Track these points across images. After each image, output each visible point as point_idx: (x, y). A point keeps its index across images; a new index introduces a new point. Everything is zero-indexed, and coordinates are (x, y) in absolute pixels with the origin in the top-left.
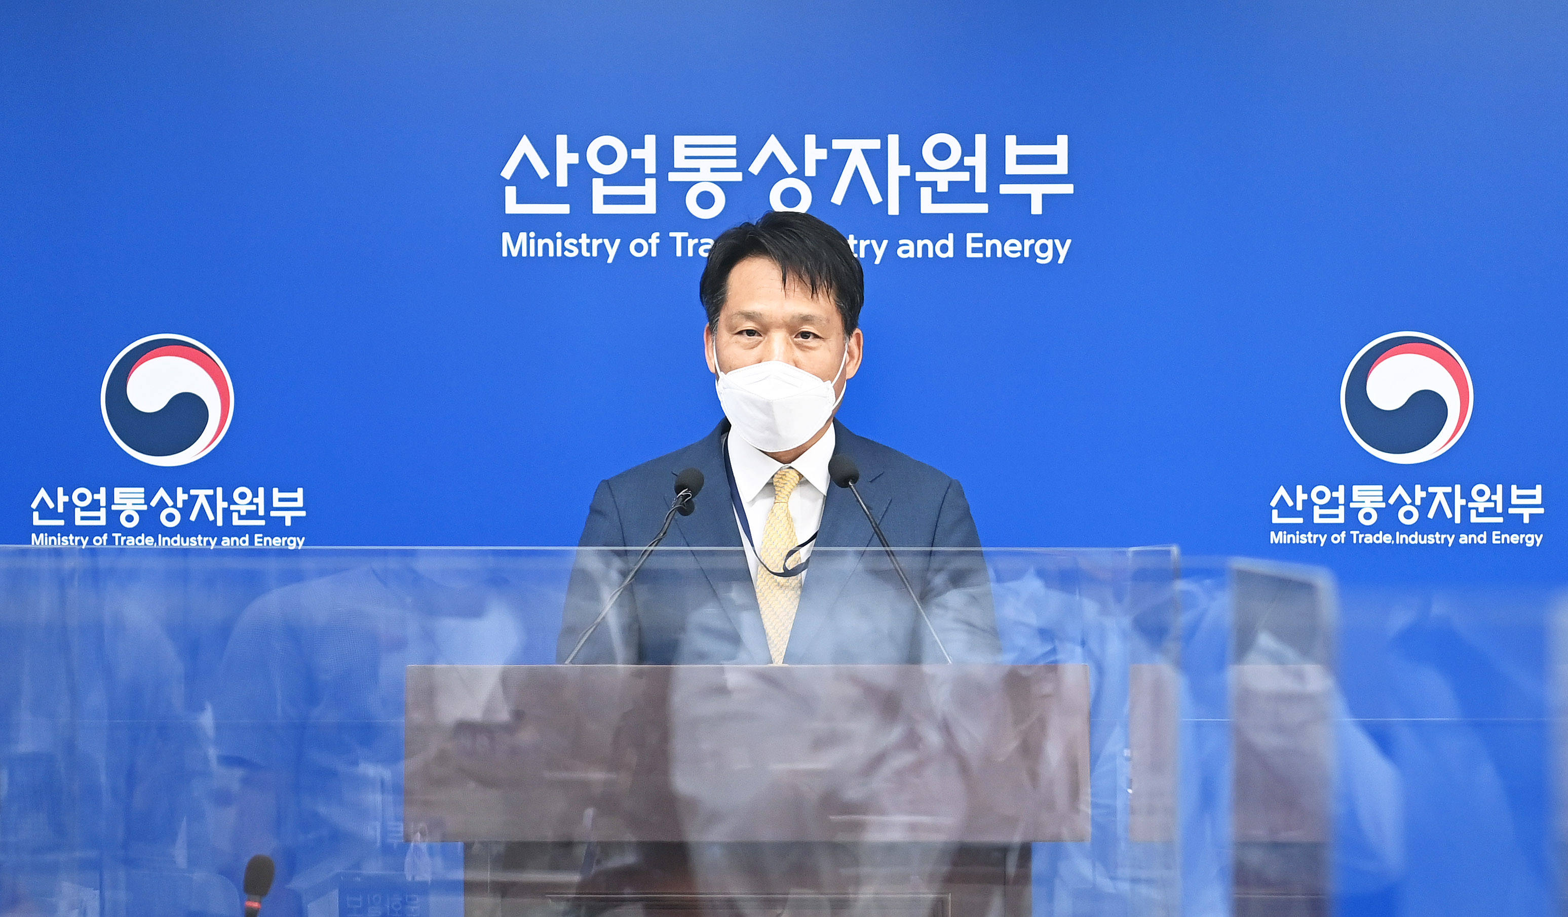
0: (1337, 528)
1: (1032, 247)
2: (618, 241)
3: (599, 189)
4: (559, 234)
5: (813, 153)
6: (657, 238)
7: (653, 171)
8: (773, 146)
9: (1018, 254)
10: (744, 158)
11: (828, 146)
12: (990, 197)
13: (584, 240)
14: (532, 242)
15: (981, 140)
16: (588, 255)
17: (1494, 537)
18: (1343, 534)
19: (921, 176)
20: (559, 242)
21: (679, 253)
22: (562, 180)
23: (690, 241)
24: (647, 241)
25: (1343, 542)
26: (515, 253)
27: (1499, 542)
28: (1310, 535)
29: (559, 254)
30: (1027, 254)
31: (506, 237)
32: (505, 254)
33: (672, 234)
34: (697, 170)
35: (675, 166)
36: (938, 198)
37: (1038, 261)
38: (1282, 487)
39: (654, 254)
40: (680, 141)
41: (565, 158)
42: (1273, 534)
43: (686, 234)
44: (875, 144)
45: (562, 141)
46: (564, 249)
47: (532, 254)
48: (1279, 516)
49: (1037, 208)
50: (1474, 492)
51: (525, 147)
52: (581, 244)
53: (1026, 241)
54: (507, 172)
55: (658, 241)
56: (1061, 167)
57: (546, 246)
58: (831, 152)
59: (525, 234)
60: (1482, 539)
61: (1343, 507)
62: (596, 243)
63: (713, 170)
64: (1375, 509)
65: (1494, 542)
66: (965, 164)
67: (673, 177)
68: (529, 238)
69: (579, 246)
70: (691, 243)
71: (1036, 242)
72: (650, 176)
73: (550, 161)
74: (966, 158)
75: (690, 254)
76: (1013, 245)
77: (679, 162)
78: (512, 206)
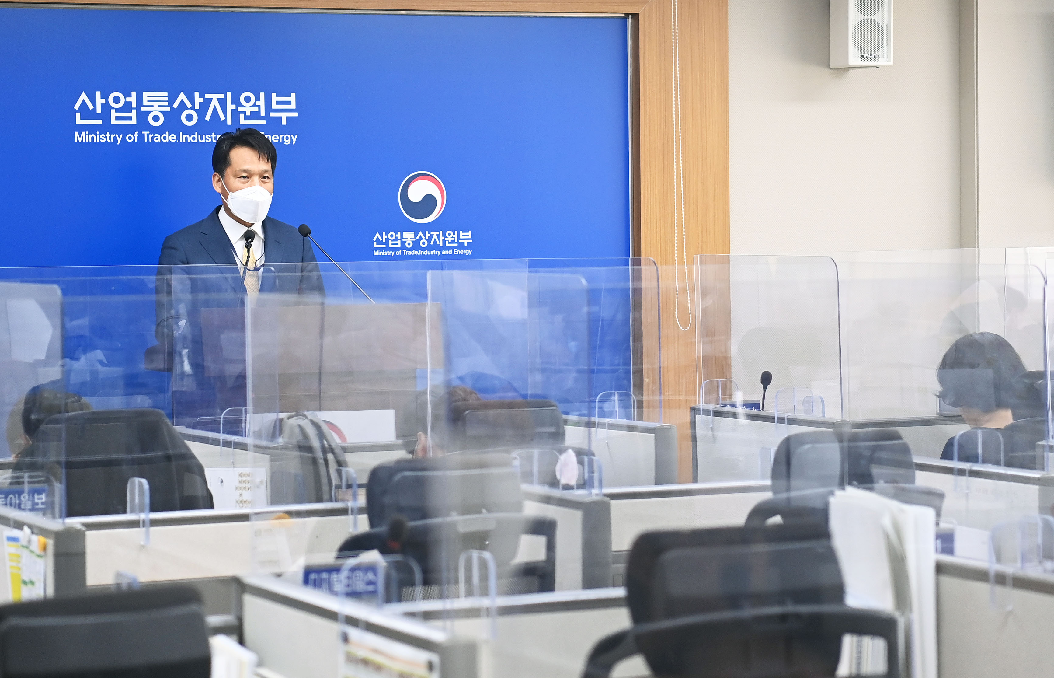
0: (398, 249)
1: (283, 138)
2: (121, 135)
3: (114, 114)
4: (98, 133)
5: (198, 100)
6: (137, 134)
7: (135, 107)
8: (182, 96)
9: (278, 141)
10: (171, 101)
11: (204, 97)
12: (267, 117)
13: (108, 135)
14: (87, 136)
15: (262, 95)
16: (109, 141)
17: (454, 252)
18: (400, 251)
19: (240, 109)
20: (98, 136)
21: (146, 141)
22: (99, 110)
23: (150, 135)
24: (133, 136)
25: (400, 254)
26: (80, 140)
27: (456, 253)
28: (388, 251)
29: (98, 141)
30: (281, 141)
31: (77, 133)
32: (76, 141)
33: (143, 133)
34: (153, 106)
35: (144, 105)
36: (246, 118)
37: (285, 143)
38: (378, 233)
39: (136, 141)
40: (145, 94)
41: (100, 101)
42: (374, 251)
43: (148, 133)
44: (222, 96)
45: (98, 94)
46: (100, 139)
47: (87, 141)
48: (377, 245)
49: (284, 122)
50: (447, 234)
51: (83, 96)
52: (107, 137)
53: (280, 135)
54: (77, 107)
55: (137, 135)
56: (293, 106)
57: (93, 137)
58: (205, 99)
59: (84, 132)
60: (450, 252)
61: (400, 240)
62: (113, 136)
63: (159, 106)
64: (412, 241)
65: (455, 253)
66: (257, 104)
67: (143, 109)
68: (86, 134)
69: (106, 137)
70: (151, 136)
71: (284, 136)
72: (134, 108)
73: (94, 102)
74: (257, 102)
75: (150, 140)
76: (275, 137)
77: (145, 103)
78: (79, 121)
